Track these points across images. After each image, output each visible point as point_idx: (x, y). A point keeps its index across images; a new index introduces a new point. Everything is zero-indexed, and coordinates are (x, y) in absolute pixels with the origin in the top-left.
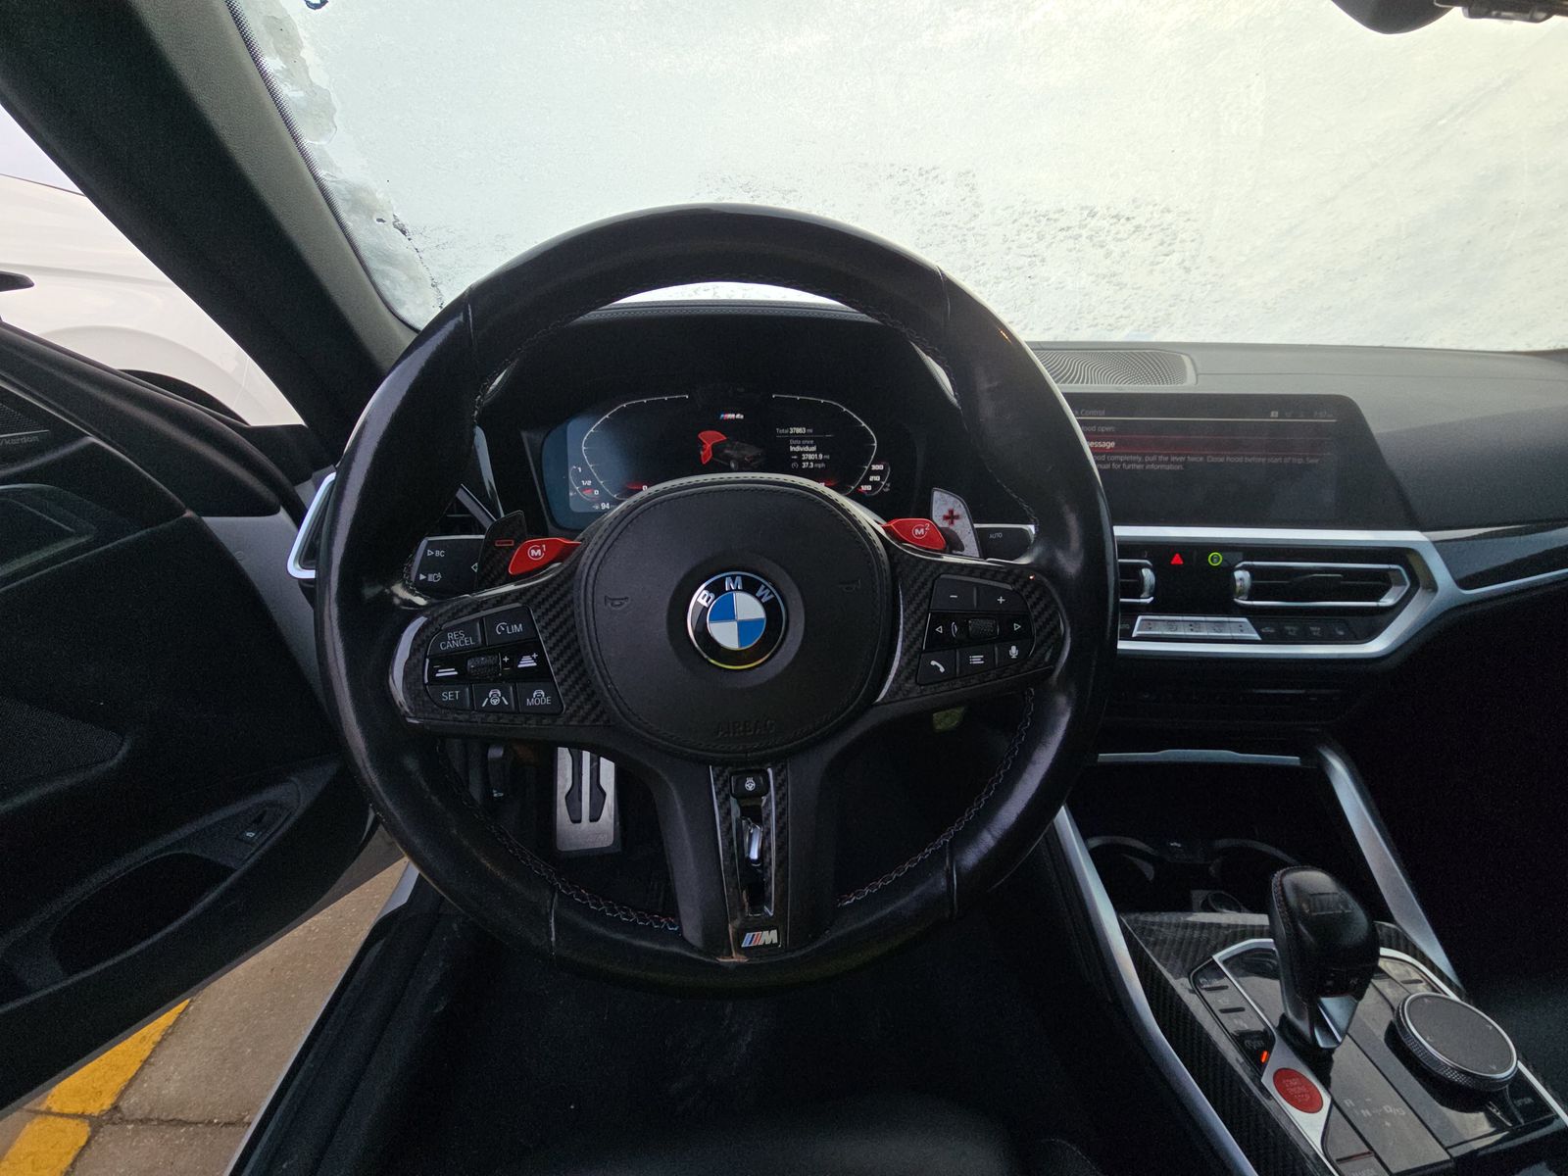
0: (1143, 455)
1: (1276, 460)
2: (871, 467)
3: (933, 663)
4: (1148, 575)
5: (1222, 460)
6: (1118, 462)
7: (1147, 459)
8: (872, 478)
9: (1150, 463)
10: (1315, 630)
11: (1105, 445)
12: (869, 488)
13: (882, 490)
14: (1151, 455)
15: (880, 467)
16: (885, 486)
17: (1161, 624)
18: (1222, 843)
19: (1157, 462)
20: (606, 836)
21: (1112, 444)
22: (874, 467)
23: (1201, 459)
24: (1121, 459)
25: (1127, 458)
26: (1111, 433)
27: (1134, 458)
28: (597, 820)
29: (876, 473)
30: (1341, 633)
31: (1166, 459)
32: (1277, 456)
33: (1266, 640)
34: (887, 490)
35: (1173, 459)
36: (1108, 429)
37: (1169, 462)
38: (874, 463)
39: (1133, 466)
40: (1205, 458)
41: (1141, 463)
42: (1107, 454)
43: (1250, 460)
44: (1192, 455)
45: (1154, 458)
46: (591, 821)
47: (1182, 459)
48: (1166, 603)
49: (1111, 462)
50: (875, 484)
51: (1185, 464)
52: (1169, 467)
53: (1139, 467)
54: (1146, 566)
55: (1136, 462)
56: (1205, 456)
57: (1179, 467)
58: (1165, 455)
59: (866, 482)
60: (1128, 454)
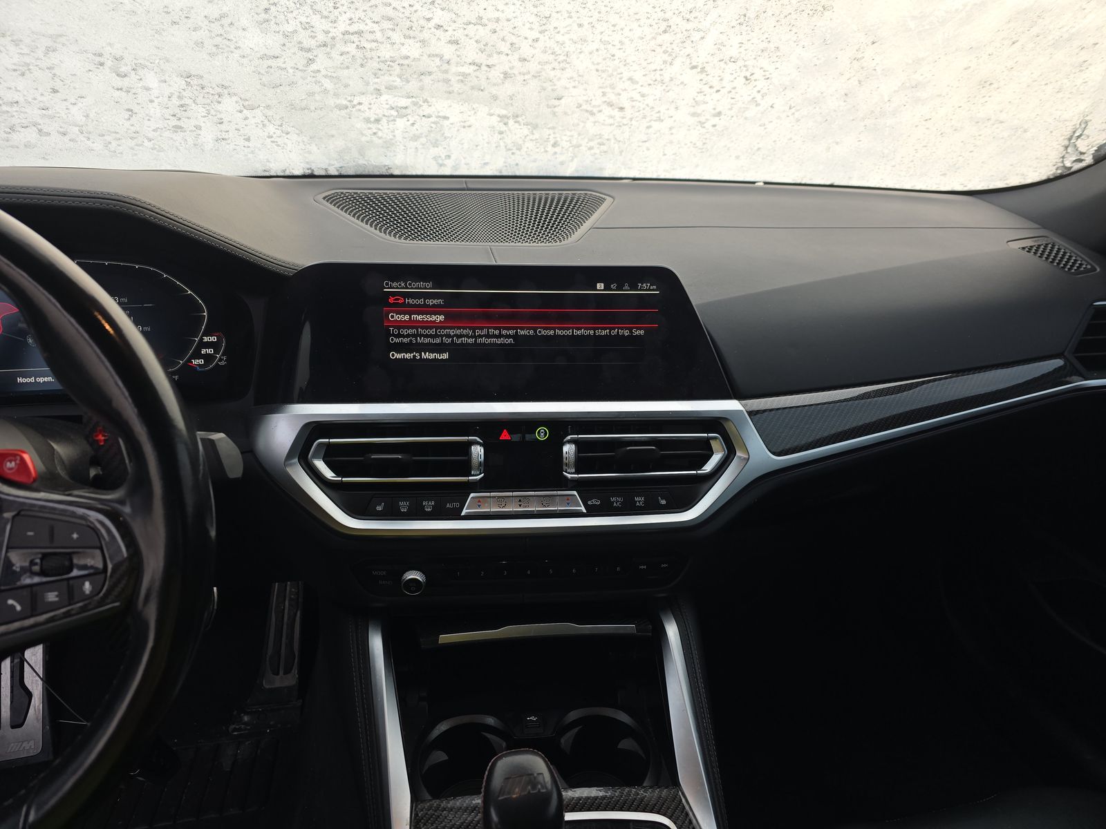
0: (474, 329)
1: (604, 333)
2: (201, 339)
3: (10, 602)
4: (478, 451)
5: (552, 332)
6: (448, 336)
7: (478, 332)
8: (203, 351)
9: (480, 336)
10: (640, 500)
11: (434, 318)
12: (201, 362)
13: (217, 364)
14: (482, 329)
15: (213, 339)
16: (221, 360)
17: (491, 501)
18: (573, 715)
19: (488, 336)
20: (32, 743)
21: (442, 318)
22: (206, 339)
23: (532, 332)
24: (452, 332)
25: (458, 332)
26: (439, 306)
27: (465, 332)
28: (21, 725)
29: (209, 345)
30: (663, 502)
31: (497, 332)
32: (605, 329)
33: (592, 512)
34: (223, 363)
35: (504, 332)
36: (435, 302)
37: (500, 336)
38: (206, 334)
39: (464, 340)
40: (535, 332)
41: (472, 337)
42: (437, 328)
43: (579, 333)
44: (522, 329)
45: (485, 332)
46: (13, 727)
47: (511, 332)
48: (496, 480)
49: (442, 336)
50: (208, 358)
51: (515, 337)
52: (499, 341)
53: (471, 341)
54: (478, 443)
55: (467, 336)
56: (535, 329)
57: (511, 340)
58: (495, 328)
59: (197, 355)
60: (459, 328)
